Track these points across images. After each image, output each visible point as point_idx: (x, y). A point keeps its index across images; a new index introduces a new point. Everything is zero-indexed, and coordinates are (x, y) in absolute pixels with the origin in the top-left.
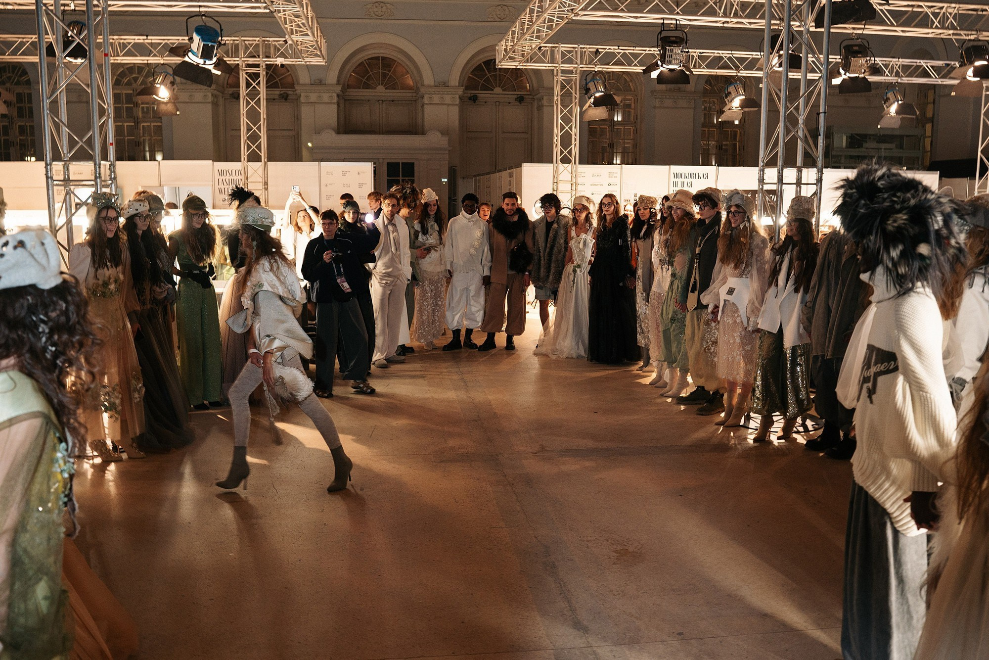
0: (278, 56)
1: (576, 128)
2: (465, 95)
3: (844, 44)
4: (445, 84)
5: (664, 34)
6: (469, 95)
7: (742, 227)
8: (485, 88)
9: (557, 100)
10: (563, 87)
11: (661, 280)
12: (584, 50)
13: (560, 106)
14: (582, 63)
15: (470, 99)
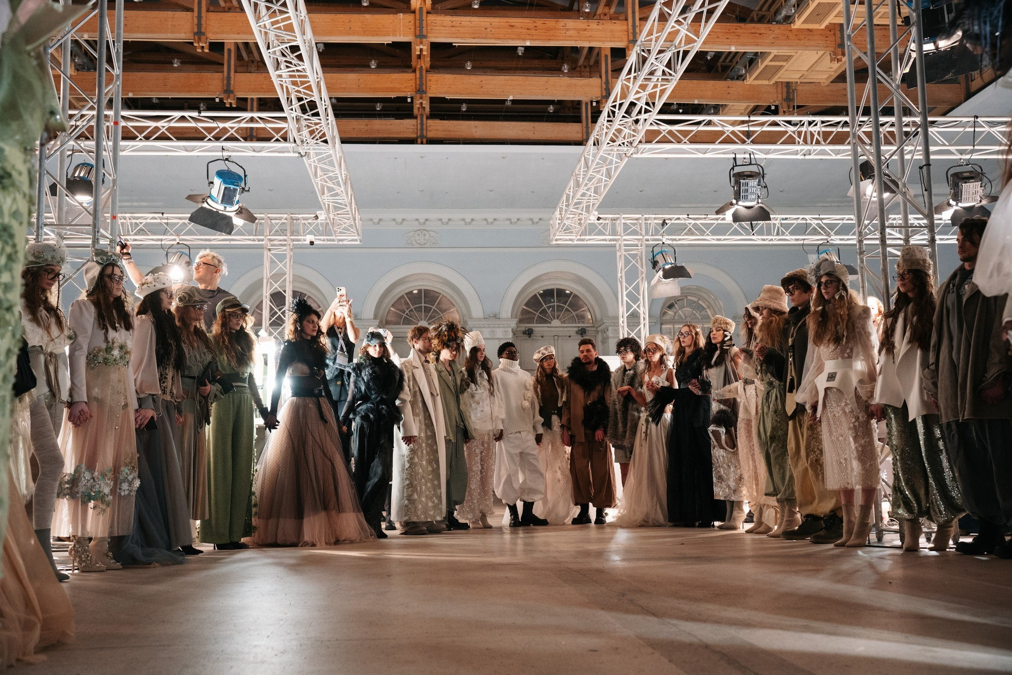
0: (308, 234)
1: (644, 306)
2: (519, 329)
3: (951, 172)
4: (496, 317)
5: (737, 170)
6: (523, 329)
7: (837, 297)
8: (542, 321)
9: (621, 277)
10: (627, 262)
11: (746, 404)
12: (649, 222)
13: (624, 284)
14: (647, 234)
15: (524, 333)
